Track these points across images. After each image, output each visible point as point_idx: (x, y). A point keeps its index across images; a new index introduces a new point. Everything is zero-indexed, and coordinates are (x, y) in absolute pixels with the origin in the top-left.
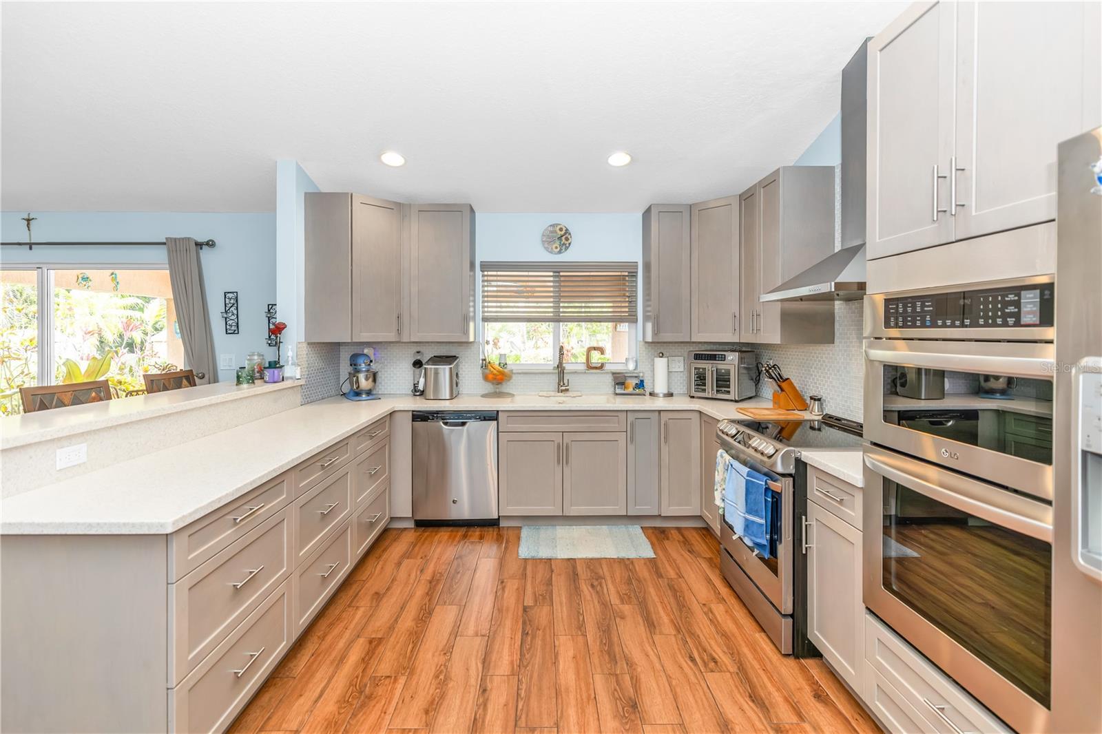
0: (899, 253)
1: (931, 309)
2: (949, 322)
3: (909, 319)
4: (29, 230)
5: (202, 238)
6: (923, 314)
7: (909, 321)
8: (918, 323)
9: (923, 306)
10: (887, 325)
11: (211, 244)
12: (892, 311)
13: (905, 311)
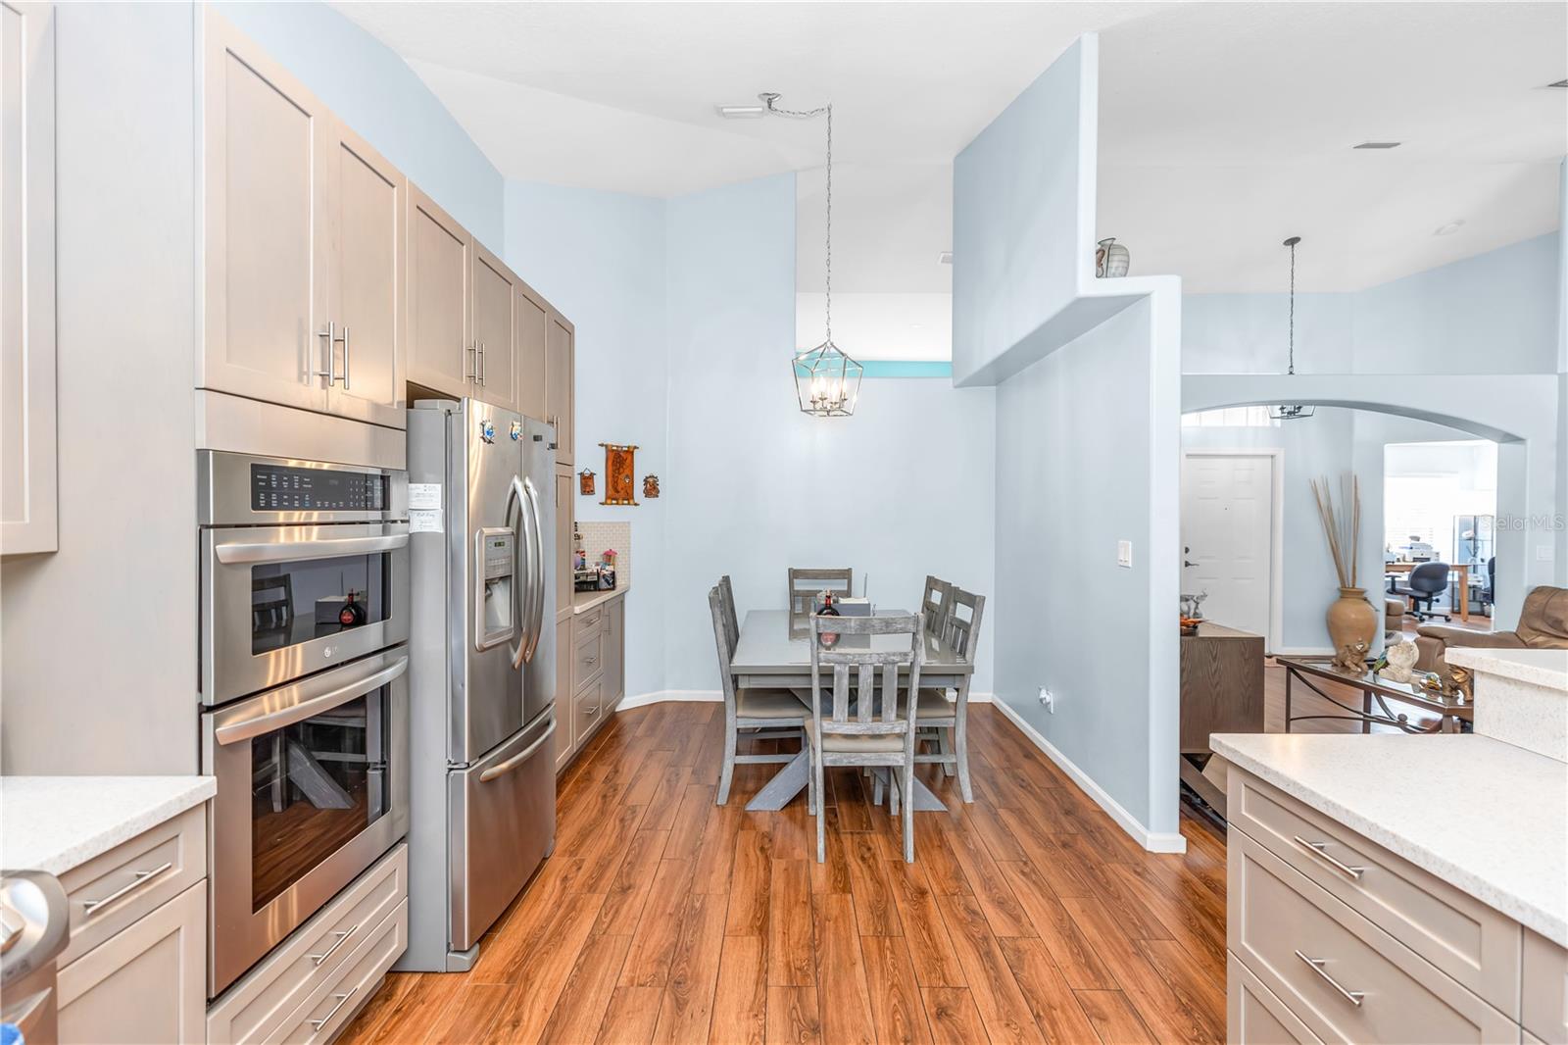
0: (266, 399)
1: (310, 486)
2: (327, 504)
3: (285, 497)
6: (301, 492)
7: (285, 500)
8: (296, 504)
9: (301, 482)
10: (256, 506)
12: (261, 483)
13: (280, 484)
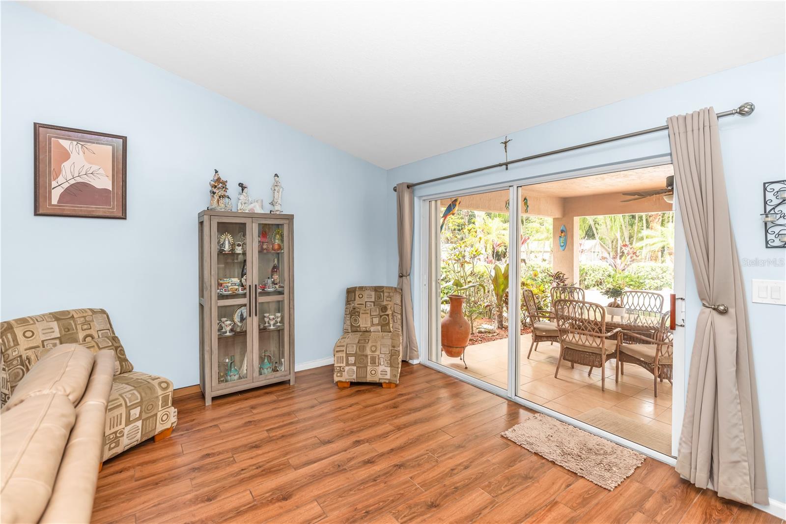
4: (506, 152)
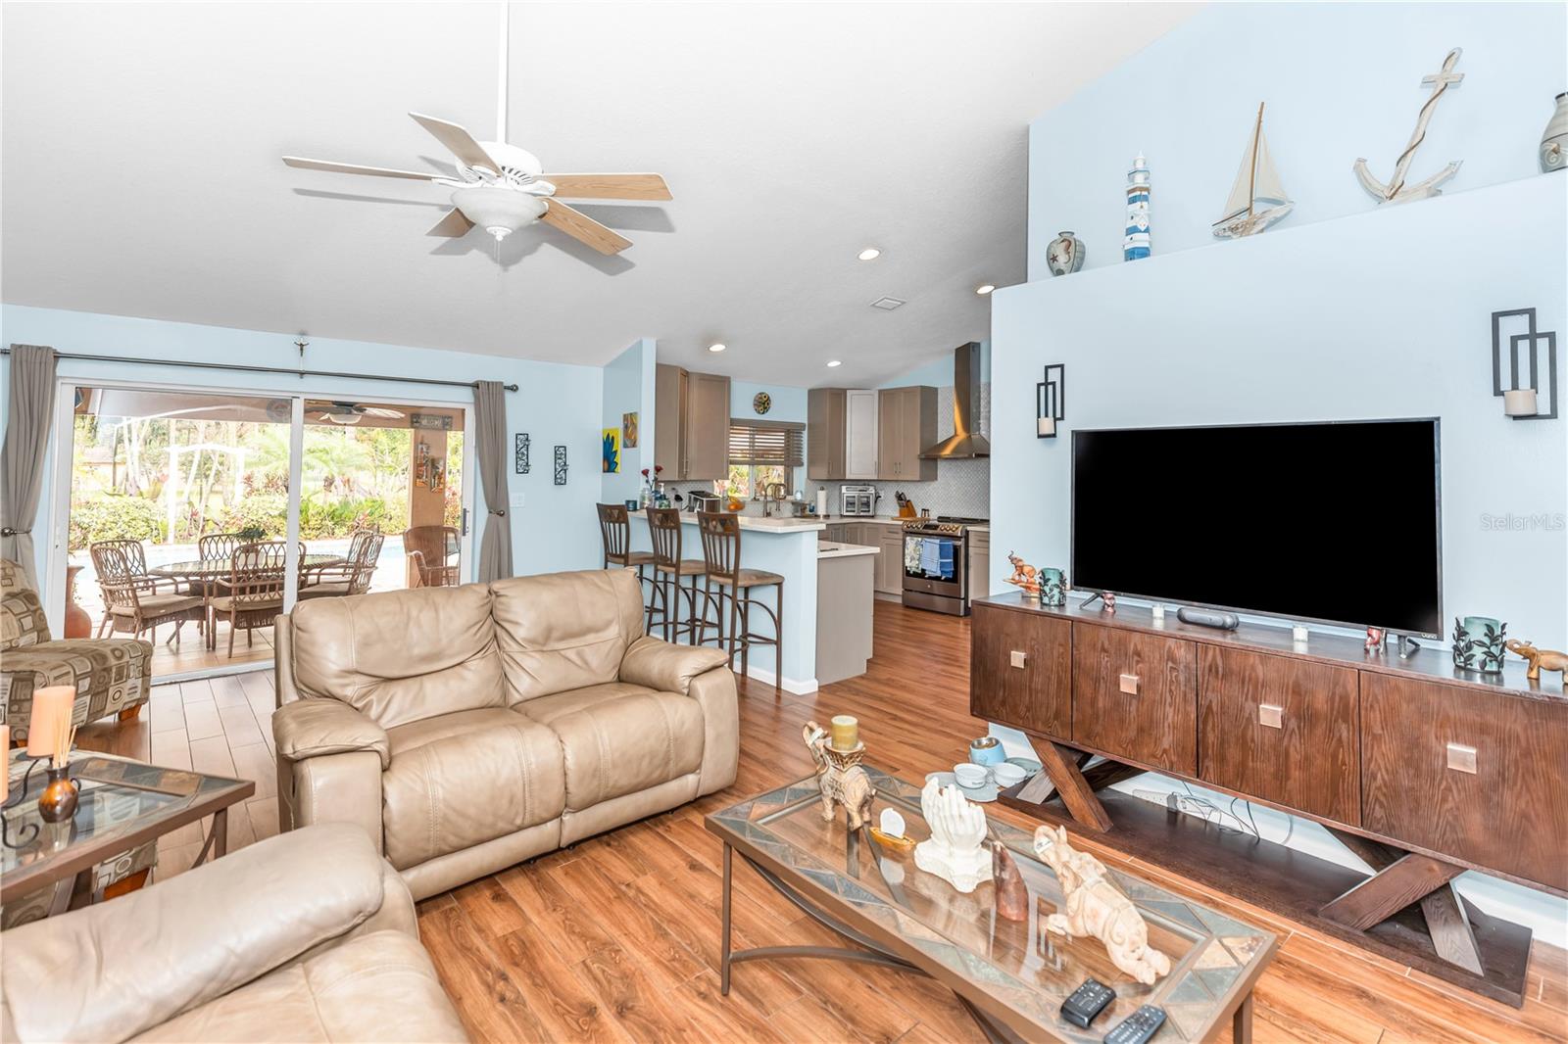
5: (508, 383)
11: (514, 389)
